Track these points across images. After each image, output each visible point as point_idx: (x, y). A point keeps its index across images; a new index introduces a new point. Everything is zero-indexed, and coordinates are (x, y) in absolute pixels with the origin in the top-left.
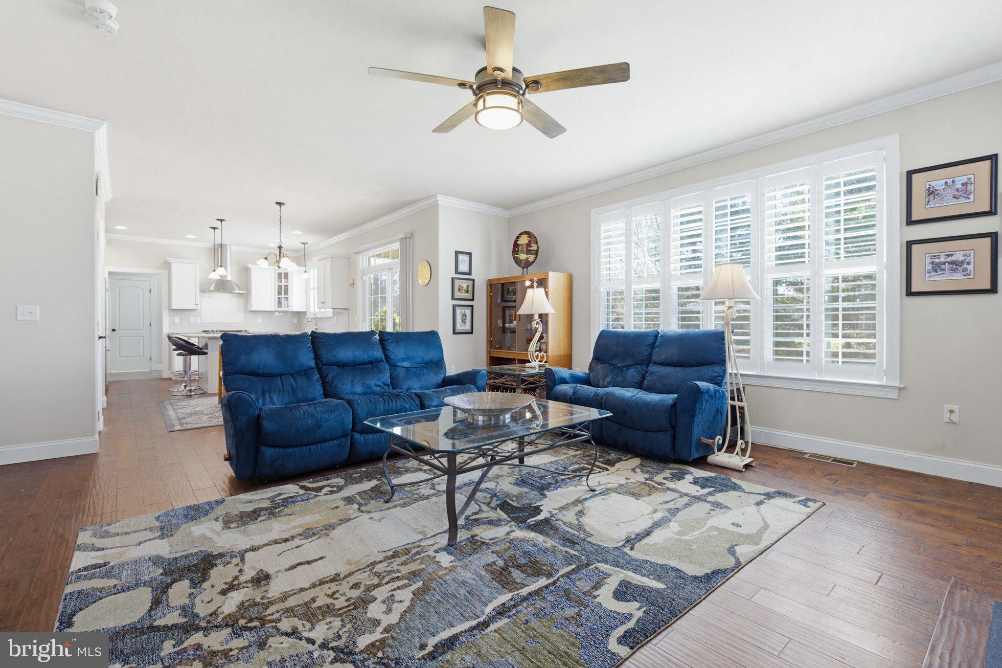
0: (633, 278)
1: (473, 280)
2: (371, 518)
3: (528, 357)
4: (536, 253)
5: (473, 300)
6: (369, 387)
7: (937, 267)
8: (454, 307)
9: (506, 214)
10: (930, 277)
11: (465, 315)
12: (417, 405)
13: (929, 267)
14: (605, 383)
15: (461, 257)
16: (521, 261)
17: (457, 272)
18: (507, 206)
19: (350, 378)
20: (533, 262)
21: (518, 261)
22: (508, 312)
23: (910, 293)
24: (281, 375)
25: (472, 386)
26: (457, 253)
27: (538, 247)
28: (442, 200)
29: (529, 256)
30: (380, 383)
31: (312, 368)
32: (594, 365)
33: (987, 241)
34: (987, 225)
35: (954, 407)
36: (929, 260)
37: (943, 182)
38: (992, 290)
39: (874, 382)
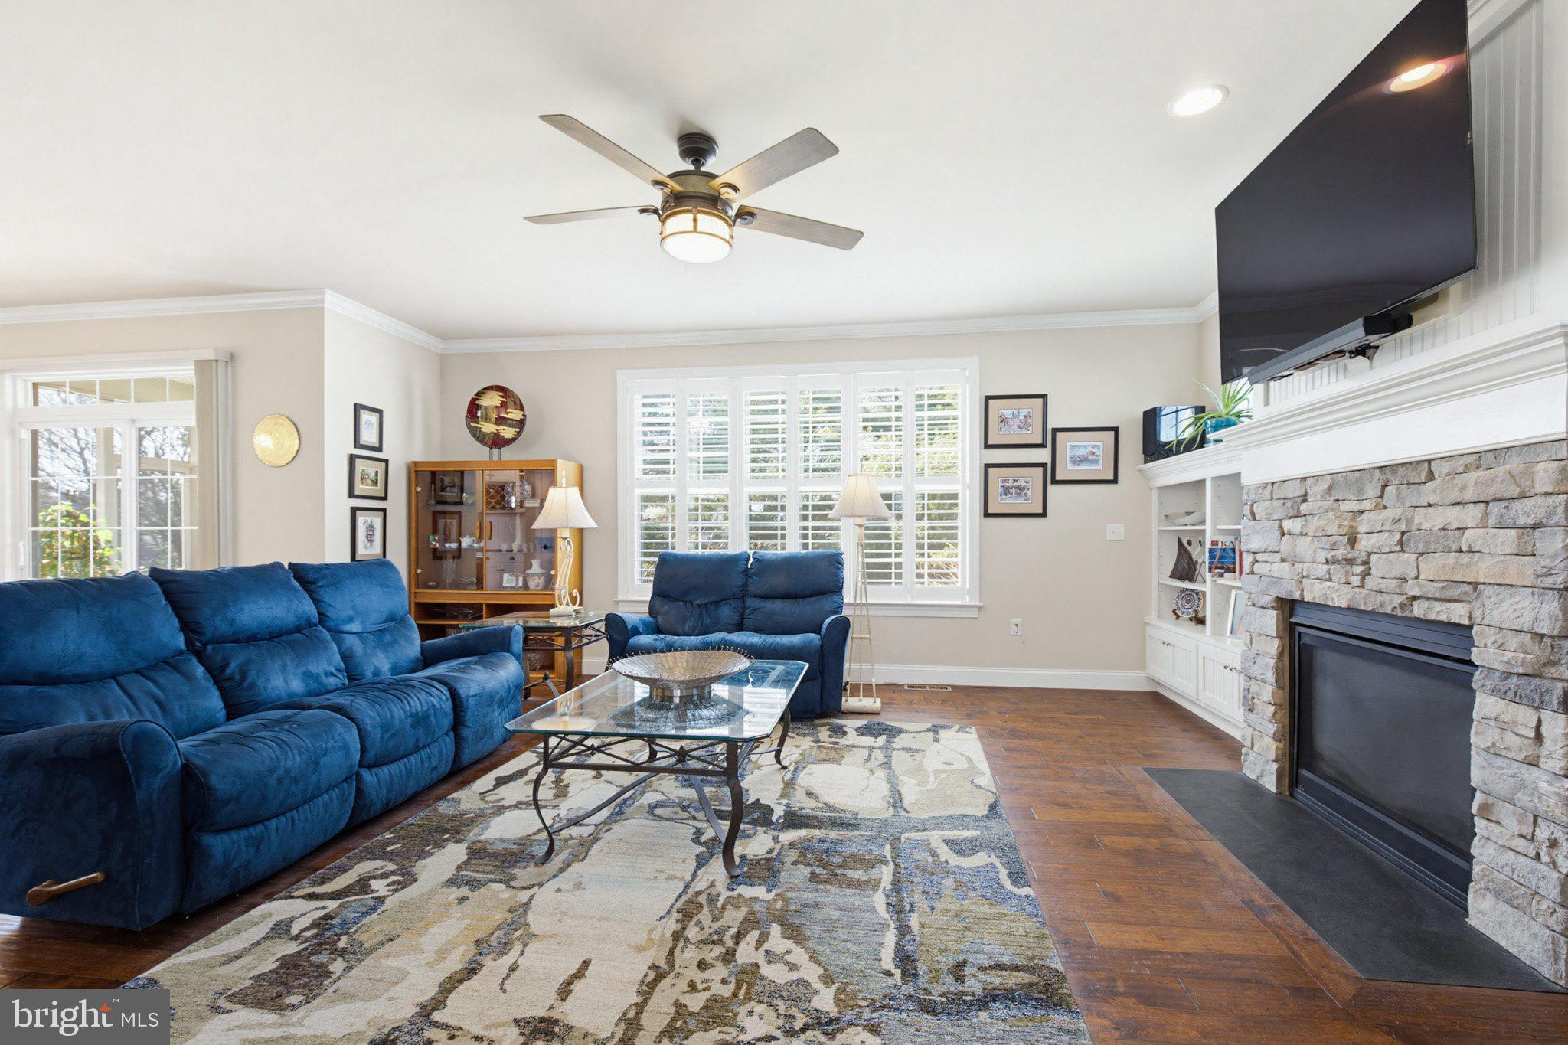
0: (688, 478)
1: (386, 461)
2: (559, 890)
3: (554, 600)
4: (521, 424)
5: (385, 498)
6: (315, 677)
7: (1006, 491)
8: (354, 511)
9: (439, 346)
10: (1002, 499)
11: (371, 528)
12: (447, 699)
13: (1001, 490)
14: (687, 628)
15: (365, 416)
16: (485, 434)
17: (357, 444)
18: (443, 334)
19: (277, 666)
20: (513, 440)
21: (479, 436)
22: (441, 523)
23: (987, 515)
24: (113, 676)
25: (506, 654)
26: (358, 408)
27: (524, 415)
28: (332, 301)
29: (501, 428)
30: (332, 669)
31: (181, 653)
32: (658, 604)
33: (1040, 470)
34: (1043, 456)
35: (1018, 621)
36: (1001, 484)
37: (1011, 411)
38: (1044, 514)
39: (959, 603)
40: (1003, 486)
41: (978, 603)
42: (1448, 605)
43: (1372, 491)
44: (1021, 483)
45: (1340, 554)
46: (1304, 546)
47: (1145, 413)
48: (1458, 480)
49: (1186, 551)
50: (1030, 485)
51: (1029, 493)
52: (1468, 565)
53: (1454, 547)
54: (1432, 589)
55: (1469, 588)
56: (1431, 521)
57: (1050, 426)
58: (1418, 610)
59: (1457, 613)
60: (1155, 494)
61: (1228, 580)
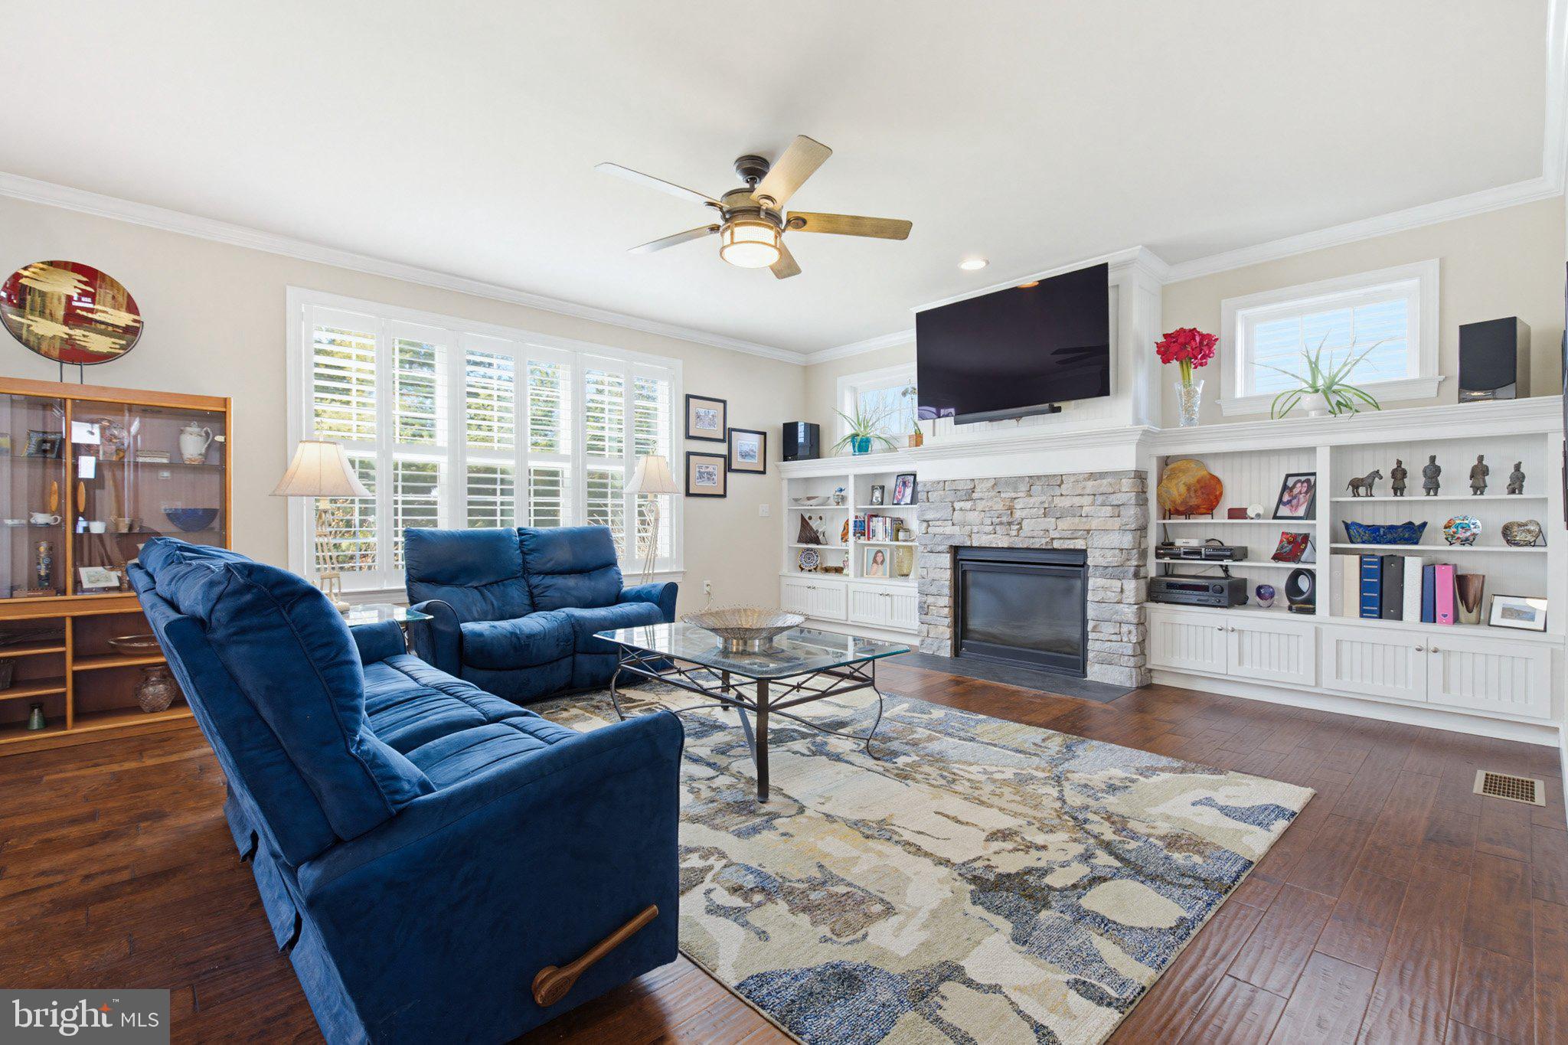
4: (131, 332)
7: (701, 475)
10: (698, 482)
13: (697, 474)
23: (688, 494)
33: (723, 459)
34: (722, 448)
35: (708, 582)
36: (698, 470)
37: (704, 410)
38: (724, 496)
39: (667, 571)
40: (699, 472)
41: (683, 570)
42: (1074, 541)
43: (1024, 487)
44: (710, 469)
45: (1005, 519)
46: (973, 517)
47: (785, 425)
48: (1081, 485)
49: (808, 524)
50: (716, 472)
51: (715, 478)
52: (1086, 522)
53: (1079, 514)
54: (1068, 534)
55: (1085, 532)
56: (1065, 503)
57: (728, 426)
58: (1056, 545)
59: (1079, 544)
60: (785, 483)
61: (863, 540)
